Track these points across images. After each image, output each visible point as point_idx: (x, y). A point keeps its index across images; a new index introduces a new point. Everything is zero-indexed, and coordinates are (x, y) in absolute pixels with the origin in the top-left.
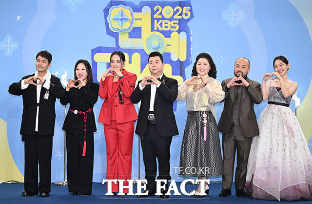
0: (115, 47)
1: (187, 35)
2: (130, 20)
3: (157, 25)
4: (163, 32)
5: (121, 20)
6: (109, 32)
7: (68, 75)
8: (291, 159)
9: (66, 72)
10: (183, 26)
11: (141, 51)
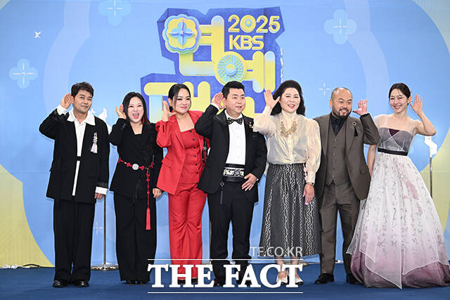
0: (174, 73)
1: (276, 56)
2: (195, 35)
3: (232, 42)
4: (241, 52)
5: (182, 35)
6: (165, 53)
7: (107, 114)
8: (415, 230)
9: (105, 110)
10: (270, 43)
11: (211, 80)
